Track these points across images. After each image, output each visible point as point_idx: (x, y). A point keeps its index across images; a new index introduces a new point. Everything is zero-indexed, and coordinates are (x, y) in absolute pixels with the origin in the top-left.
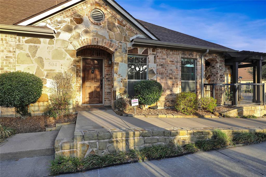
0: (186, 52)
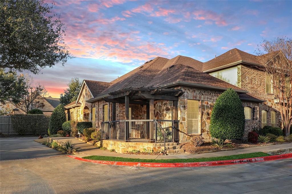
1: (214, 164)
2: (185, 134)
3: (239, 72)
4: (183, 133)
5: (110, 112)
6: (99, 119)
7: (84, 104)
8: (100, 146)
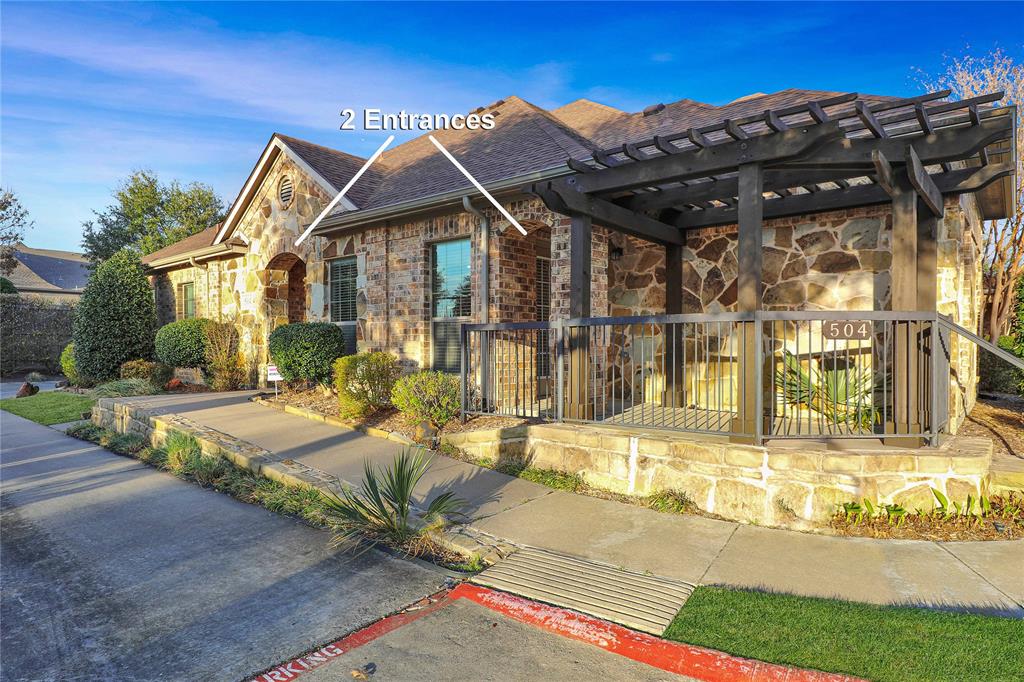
0: (438, 221)
5: (496, 268)
6: (392, 312)
7: (268, 241)
8: (494, 457)
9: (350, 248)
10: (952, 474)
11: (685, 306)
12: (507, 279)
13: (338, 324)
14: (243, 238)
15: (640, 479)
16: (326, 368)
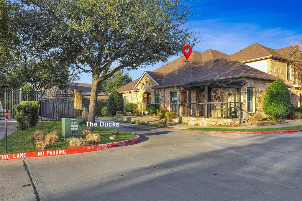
1: (285, 132)
2: (246, 112)
3: (268, 64)
4: (245, 111)
5: (180, 96)
6: (165, 102)
7: (143, 89)
8: (178, 122)
9: (158, 91)
10: (227, 121)
11: (211, 101)
12: (182, 97)
13: (156, 104)
14: (139, 88)
15: (194, 123)
16: (155, 111)
